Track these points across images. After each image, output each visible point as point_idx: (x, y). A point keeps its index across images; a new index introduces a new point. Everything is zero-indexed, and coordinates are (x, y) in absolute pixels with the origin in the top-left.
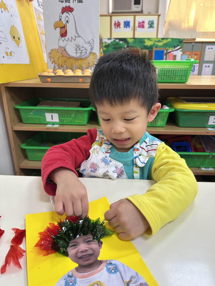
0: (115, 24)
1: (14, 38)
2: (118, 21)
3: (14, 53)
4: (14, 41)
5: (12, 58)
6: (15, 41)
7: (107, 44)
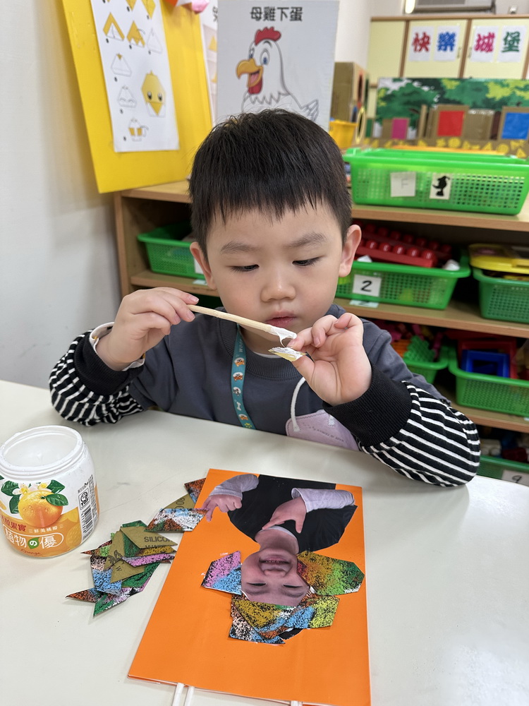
0: (416, 40)
1: (150, 97)
2: (424, 34)
3: (148, 129)
4: (149, 105)
5: (140, 140)
6: (153, 105)
7: (389, 92)
